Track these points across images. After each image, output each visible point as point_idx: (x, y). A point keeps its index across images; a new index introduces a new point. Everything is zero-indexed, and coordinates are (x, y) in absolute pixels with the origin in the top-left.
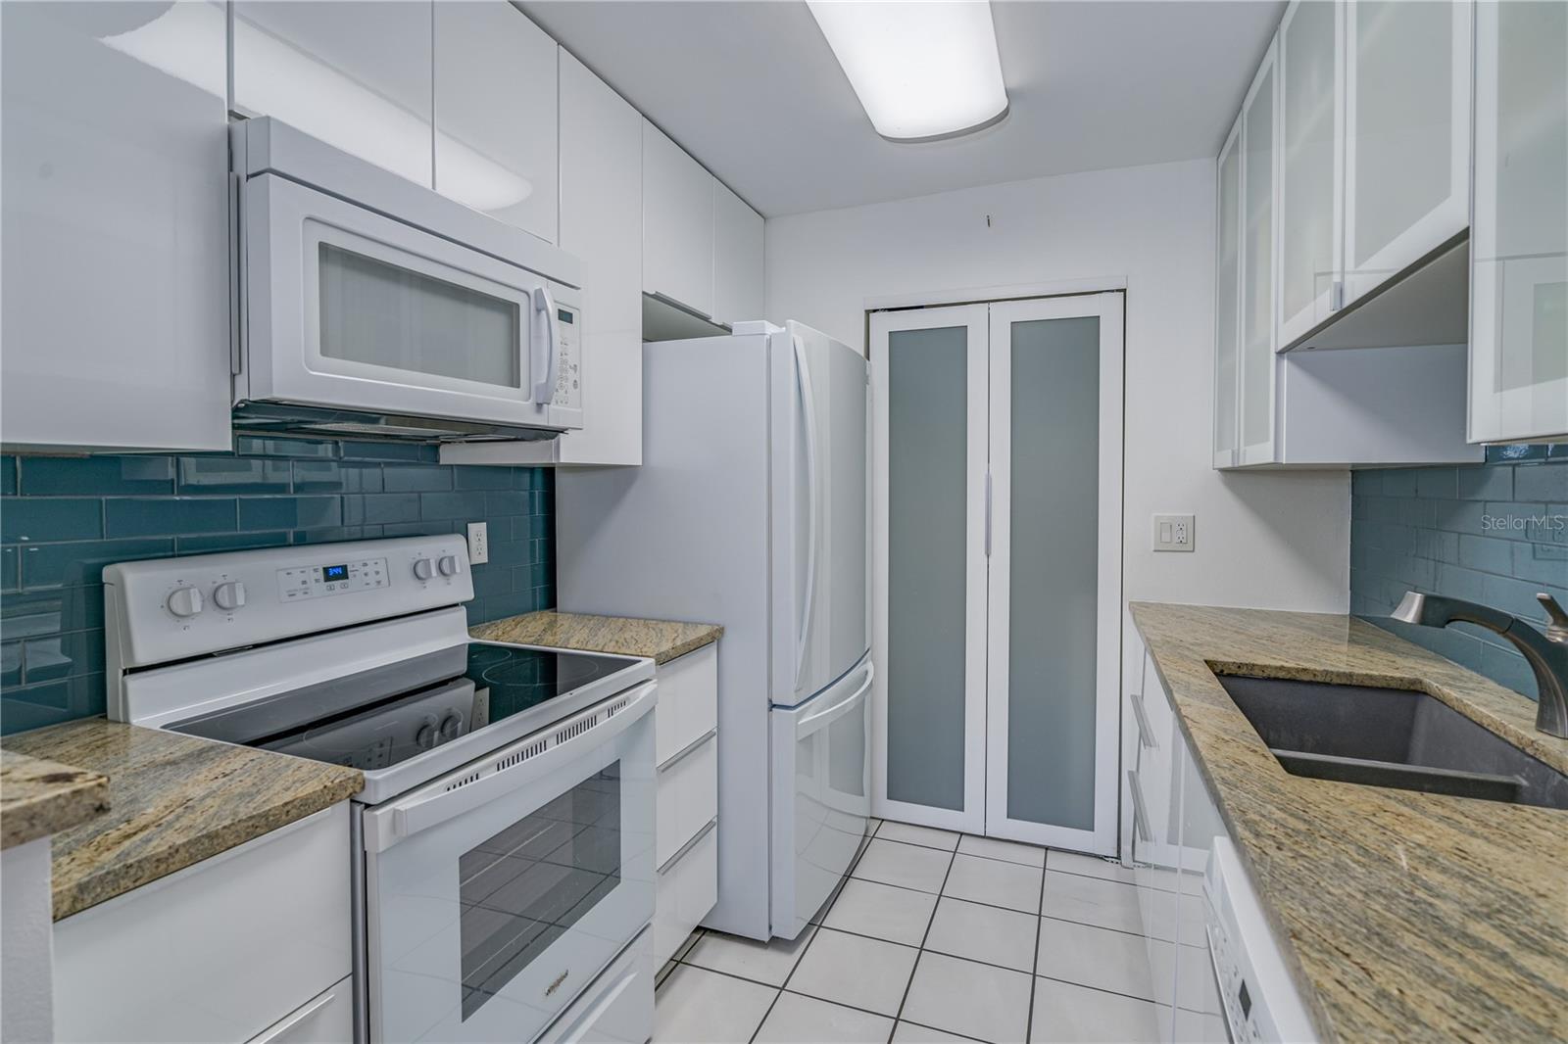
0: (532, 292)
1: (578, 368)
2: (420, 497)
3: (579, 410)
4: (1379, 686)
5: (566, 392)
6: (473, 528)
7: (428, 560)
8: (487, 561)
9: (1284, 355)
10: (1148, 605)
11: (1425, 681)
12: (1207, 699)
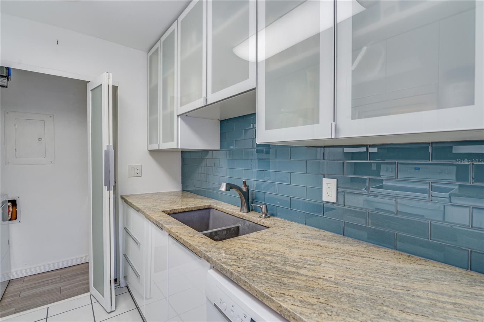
4: (203, 208)
9: (180, 116)
10: (128, 196)
11: (212, 205)
12: (175, 224)
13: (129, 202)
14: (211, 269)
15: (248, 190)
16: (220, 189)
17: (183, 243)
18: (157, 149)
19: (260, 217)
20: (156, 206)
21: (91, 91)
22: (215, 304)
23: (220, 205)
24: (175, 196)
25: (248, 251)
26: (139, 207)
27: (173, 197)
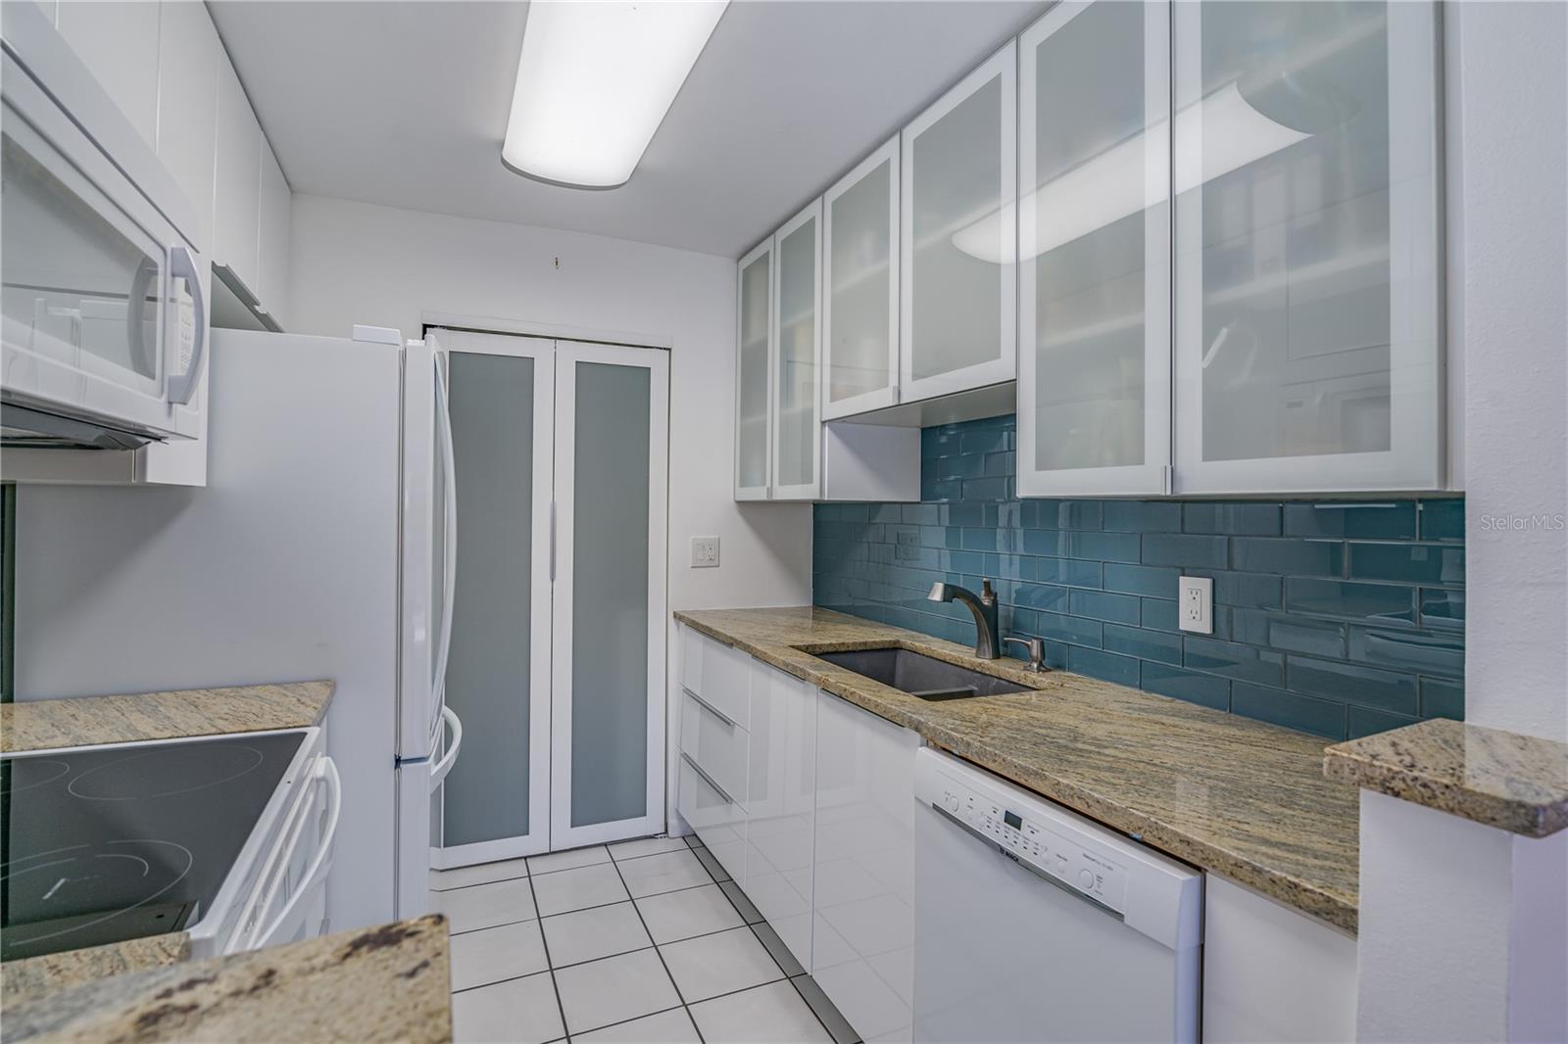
0: (169, 252)
4: (880, 648)
9: (827, 424)
10: (691, 613)
11: (902, 640)
12: (830, 670)
13: (702, 626)
14: (922, 745)
15: (995, 603)
16: (930, 598)
18: (765, 498)
19: (1025, 669)
20: (769, 636)
22: (934, 804)
23: (922, 642)
24: (802, 617)
25: (998, 719)
26: (733, 635)
27: (799, 620)
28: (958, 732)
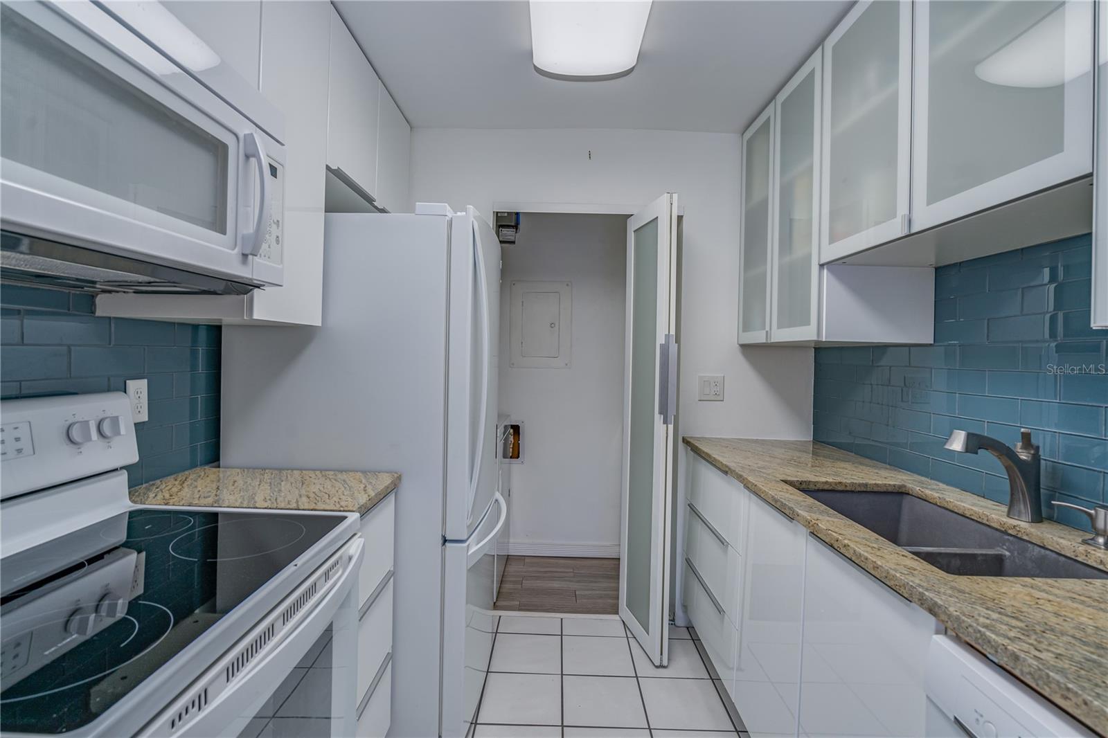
0: (241, 136)
1: (280, 223)
2: (70, 351)
3: (280, 266)
4: (882, 491)
5: (269, 247)
6: (131, 384)
7: (87, 422)
8: (147, 420)
9: (825, 267)
10: (698, 439)
11: (909, 485)
12: (821, 513)
13: (704, 452)
14: (937, 632)
15: (1036, 458)
17: (853, 559)
18: (764, 341)
19: (1085, 542)
20: (764, 468)
21: (634, 231)
22: (955, 718)
23: (934, 489)
24: (800, 451)
25: (1060, 620)
26: (728, 464)
27: (798, 454)
28: (997, 634)
